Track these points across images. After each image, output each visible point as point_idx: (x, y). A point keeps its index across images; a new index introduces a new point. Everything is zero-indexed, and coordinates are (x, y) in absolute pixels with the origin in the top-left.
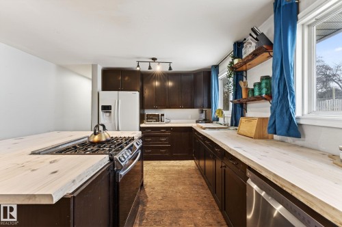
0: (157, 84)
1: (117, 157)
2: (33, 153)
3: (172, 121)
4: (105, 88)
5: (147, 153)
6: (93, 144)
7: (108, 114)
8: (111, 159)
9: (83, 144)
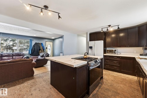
0: (113, 36)
1: (89, 63)
2: (72, 58)
3: (122, 53)
4: (90, 40)
5: (107, 67)
6: (84, 58)
7: (91, 50)
8: (88, 63)
9: (82, 58)
